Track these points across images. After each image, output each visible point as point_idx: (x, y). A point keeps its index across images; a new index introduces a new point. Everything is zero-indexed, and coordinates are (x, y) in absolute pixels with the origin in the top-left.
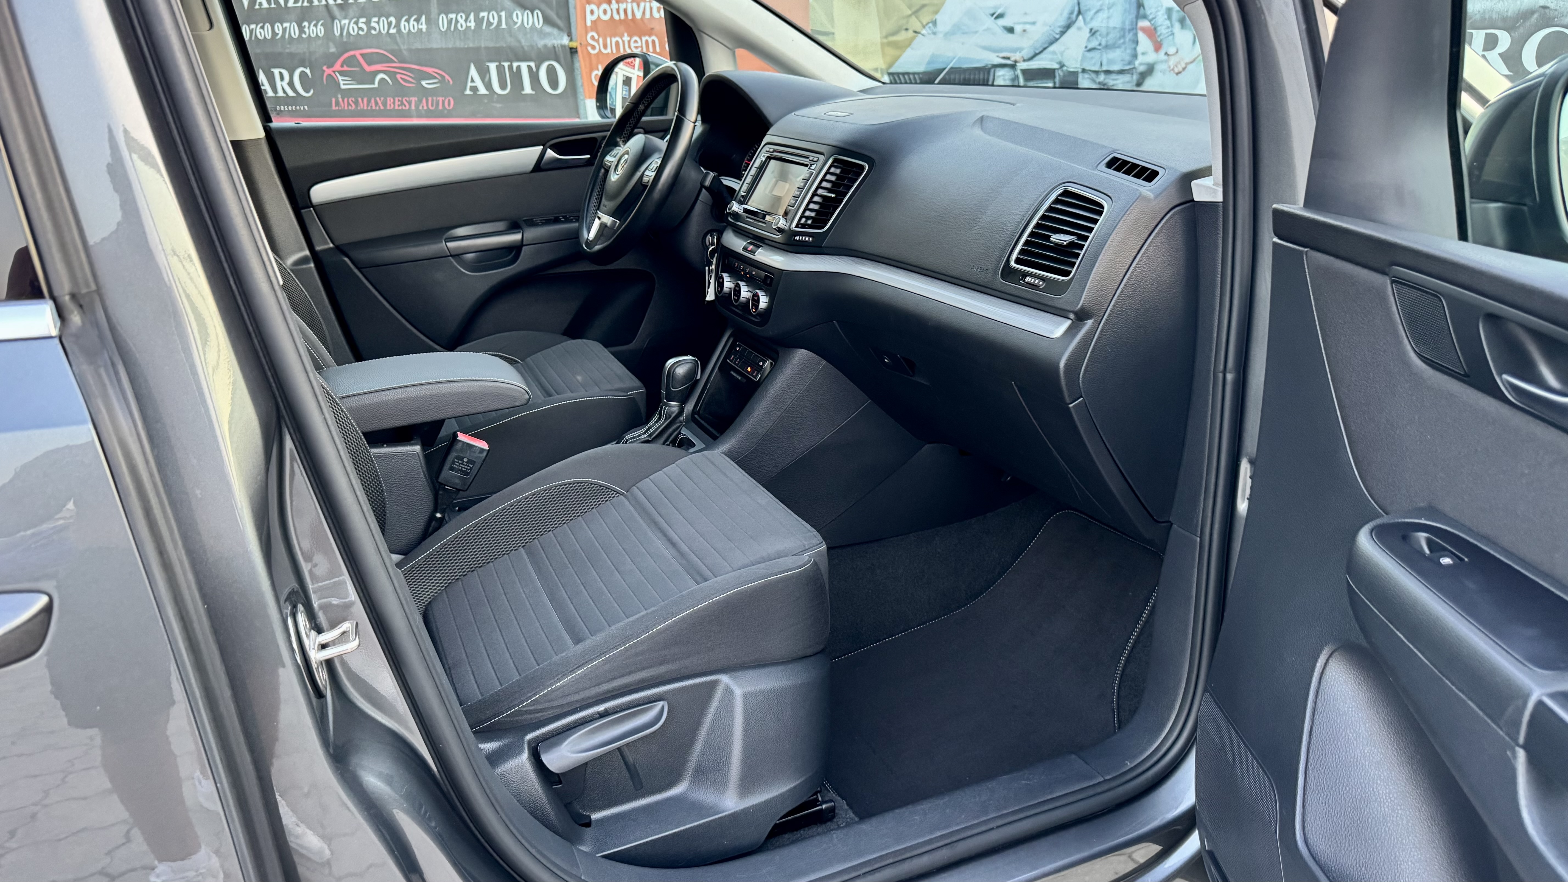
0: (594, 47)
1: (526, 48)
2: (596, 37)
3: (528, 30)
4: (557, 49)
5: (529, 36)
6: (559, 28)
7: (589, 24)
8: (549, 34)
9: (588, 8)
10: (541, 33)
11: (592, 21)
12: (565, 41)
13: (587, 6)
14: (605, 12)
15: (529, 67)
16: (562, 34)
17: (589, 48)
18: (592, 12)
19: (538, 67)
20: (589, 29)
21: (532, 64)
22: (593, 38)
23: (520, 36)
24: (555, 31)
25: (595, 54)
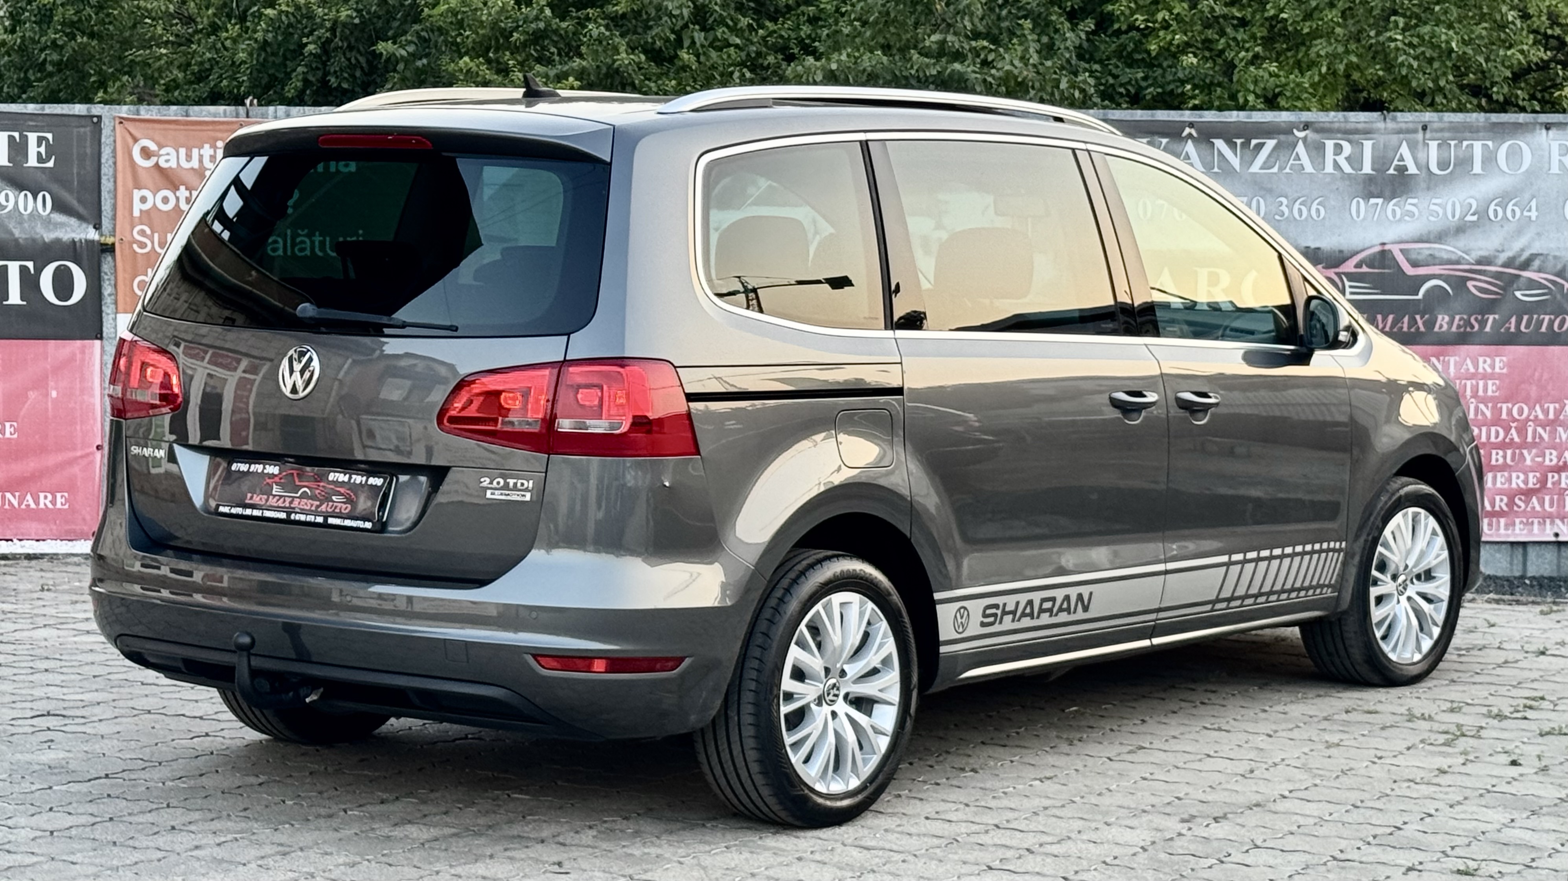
0: (143, 245)
1: (21, 241)
2: (148, 232)
3: (26, 217)
4: (78, 245)
5: (26, 225)
6: (80, 217)
7: (136, 213)
8: (62, 225)
9: (137, 194)
10: (48, 223)
11: (141, 211)
12: (92, 235)
13: (136, 191)
14: (165, 200)
15: (23, 270)
16: (84, 225)
17: (135, 246)
18: (143, 200)
19: (39, 270)
20: (137, 220)
21: (30, 265)
22: (142, 233)
23: (11, 225)
24: (73, 221)
25: (142, 254)
